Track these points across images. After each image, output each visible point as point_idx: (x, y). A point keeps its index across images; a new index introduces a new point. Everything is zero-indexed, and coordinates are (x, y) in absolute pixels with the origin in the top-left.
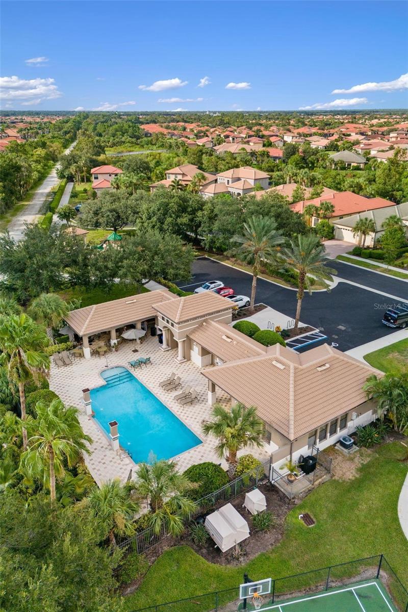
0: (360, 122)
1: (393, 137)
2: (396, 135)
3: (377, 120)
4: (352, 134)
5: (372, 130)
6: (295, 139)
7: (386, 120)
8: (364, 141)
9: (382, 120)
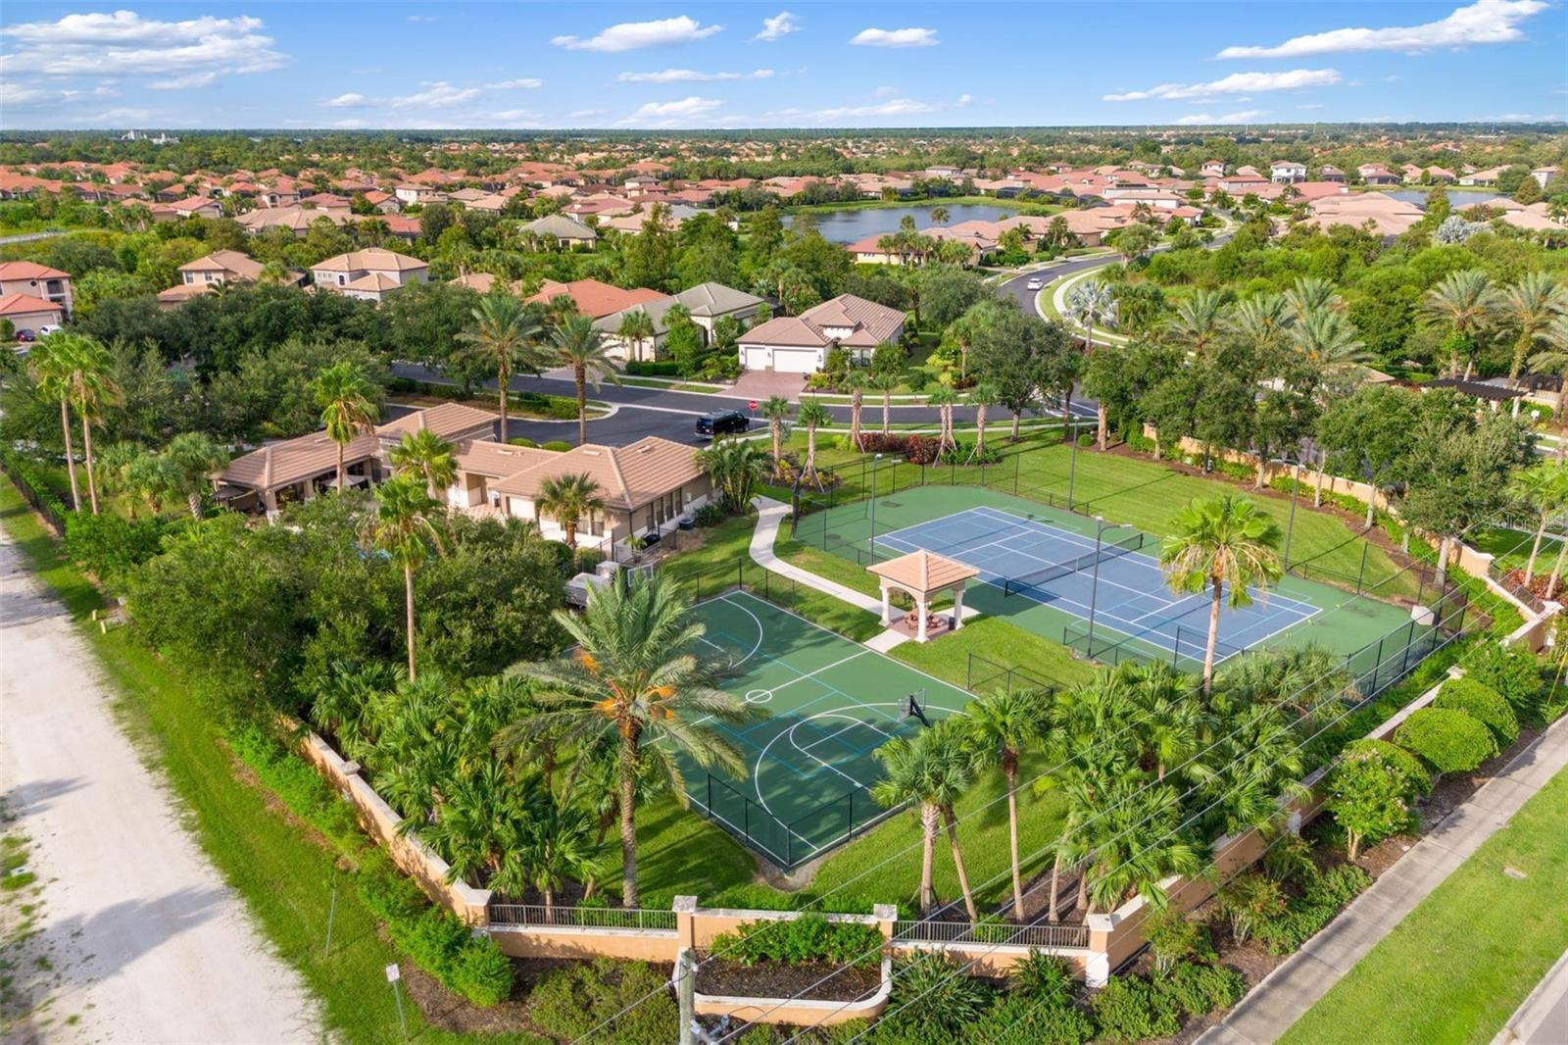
0: (552, 158)
1: (634, 189)
2: (637, 185)
3: (586, 155)
4: (545, 184)
5: (585, 176)
6: (424, 197)
7: (605, 154)
8: (580, 198)
9: (598, 155)
